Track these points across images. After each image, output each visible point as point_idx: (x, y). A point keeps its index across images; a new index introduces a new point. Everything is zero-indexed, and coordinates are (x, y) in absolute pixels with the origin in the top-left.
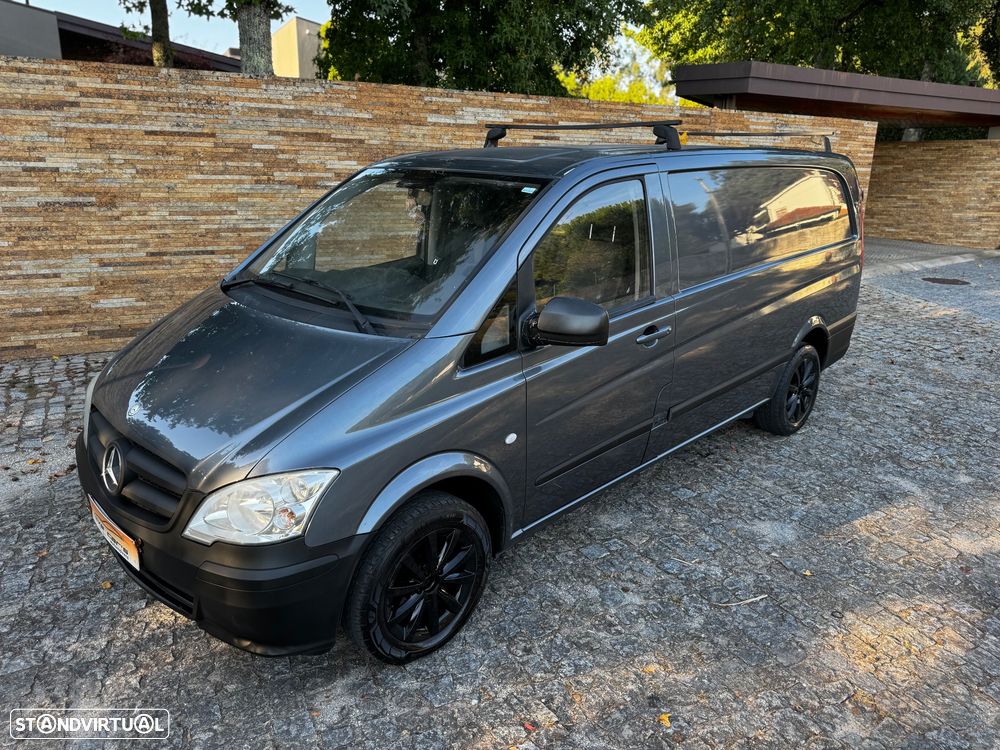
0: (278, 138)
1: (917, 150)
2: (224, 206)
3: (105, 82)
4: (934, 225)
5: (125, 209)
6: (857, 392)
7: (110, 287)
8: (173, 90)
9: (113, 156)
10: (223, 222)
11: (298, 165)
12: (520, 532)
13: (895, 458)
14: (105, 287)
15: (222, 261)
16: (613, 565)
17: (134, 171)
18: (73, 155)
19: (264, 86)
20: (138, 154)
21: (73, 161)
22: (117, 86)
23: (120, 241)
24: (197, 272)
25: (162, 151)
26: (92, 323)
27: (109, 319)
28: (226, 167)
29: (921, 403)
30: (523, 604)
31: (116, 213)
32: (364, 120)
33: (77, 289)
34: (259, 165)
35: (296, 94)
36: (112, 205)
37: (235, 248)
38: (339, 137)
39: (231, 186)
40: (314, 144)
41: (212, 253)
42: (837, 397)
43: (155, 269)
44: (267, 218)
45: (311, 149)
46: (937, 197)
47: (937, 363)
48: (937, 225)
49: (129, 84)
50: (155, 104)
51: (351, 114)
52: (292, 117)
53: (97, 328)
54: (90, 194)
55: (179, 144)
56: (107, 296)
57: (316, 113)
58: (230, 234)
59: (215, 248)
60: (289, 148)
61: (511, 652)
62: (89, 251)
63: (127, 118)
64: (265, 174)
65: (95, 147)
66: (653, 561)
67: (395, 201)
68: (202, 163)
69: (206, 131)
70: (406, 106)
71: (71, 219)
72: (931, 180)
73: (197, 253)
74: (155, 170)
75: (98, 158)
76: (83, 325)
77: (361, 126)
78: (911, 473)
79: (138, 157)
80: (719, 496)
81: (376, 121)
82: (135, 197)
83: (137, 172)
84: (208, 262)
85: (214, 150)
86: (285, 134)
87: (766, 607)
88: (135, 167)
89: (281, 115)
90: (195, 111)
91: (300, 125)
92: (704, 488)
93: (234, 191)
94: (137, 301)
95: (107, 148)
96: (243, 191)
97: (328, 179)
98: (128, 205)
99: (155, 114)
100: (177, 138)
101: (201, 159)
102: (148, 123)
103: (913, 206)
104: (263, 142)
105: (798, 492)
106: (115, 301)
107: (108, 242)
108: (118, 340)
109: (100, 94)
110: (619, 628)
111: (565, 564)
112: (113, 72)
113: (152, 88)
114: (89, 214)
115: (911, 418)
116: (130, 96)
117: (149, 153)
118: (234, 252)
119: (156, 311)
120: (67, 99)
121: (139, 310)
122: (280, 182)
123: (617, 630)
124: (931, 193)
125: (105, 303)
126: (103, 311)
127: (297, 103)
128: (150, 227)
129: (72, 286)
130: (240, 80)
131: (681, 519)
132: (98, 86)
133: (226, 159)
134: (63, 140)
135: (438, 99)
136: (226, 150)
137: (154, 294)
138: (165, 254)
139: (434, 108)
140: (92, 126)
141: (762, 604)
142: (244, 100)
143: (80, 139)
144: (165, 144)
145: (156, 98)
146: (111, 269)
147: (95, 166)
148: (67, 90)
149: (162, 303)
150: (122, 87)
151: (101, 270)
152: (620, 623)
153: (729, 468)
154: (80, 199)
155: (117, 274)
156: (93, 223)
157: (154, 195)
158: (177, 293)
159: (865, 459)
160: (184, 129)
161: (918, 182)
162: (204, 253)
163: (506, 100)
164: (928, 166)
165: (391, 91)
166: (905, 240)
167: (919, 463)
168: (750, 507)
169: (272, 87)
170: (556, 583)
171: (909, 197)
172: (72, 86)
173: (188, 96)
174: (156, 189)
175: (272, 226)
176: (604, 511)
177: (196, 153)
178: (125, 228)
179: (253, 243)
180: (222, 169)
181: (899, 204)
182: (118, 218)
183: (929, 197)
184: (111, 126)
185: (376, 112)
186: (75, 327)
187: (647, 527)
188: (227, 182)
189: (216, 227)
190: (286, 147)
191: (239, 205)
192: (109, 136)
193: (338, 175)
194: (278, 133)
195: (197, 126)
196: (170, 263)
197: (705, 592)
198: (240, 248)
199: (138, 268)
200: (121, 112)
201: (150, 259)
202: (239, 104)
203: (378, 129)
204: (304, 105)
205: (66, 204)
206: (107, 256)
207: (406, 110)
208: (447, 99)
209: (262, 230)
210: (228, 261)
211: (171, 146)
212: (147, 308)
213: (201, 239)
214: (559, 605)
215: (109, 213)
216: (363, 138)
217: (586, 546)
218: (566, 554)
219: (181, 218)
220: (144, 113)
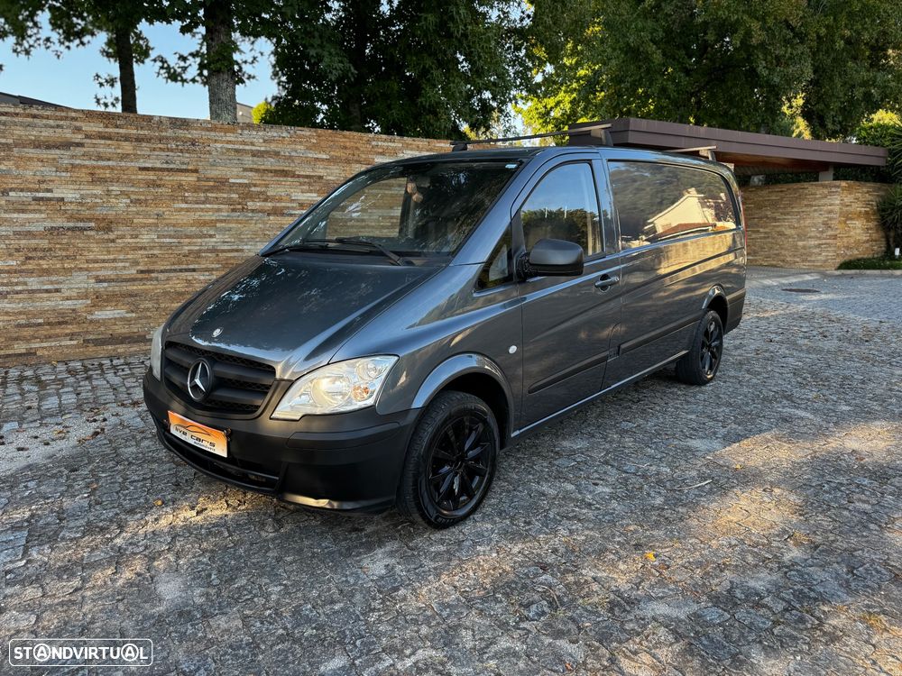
0: (250, 174)
1: (765, 192)
2: (205, 230)
3: (107, 127)
4: (783, 252)
5: (119, 233)
6: (748, 359)
7: (104, 301)
8: (164, 134)
9: (111, 188)
10: (204, 244)
11: (267, 196)
12: (517, 432)
13: (789, 398)
14: (100, 300)
15: (202, 278)
16: (580, 470)
17: (128, 201)
18: (77, 187)
19: (240, 131)
20: (132, 186)
21: (77, 192)
22: (117, 130)
23: (114, 260)
24: (180, 287)
25: (154, 184)
26: (87, 332)
27: (102, 329)
28: (207, 198)
29: (800, 364)
30: (516, 496)
31: (112, 236)
32: (323, 160)
33: (75, 302)
34: (235, 196)
35: (266, 138)
36: (108, 229)
37: (213, 266)
38: (302, 173)
39: (211, 213)
40: (281, 179)
41: (194, 270)
42: (733, 363)
43: (144, 284)
44: (241, 240)
45: (279, 183)
46: (783, 229)
47: (806, 340)
48: (786, 253)
49: (127, 128)
50: (148, 145)
51: (311, 155)
52: (263, 156)
53: (91, 337)
54: (90, 220)
55: (167, 178)
56: (101, 308)
57: (282, 153)
58: (210, 255)
59: (196, 266)
60: (260, 182)
61: (513, 524)
62: (87, 270)
63: (124, 157)
64: (239, 204)
65: (95, 180)
66: (612, 466)
67: (348, 227)
68: (186, 194)
69: (190, 168)
70: (357, 148)
71: (73, 241)
72: (777, 216)
73: (181, 271)
74: (146, 200)
75: (98, 190)
76: (79, 334)
77: (319, 165)
78: (803, 406)
79: (132, 189)
80: (655, 426)
81: (332, 160)
82: (129, 222)
83: (131, 202)
84: (190, 278)
85: (197, 183)
86: (257, 171)
87: (711, 489)
88: (129, 198)
89: (254, 155)
90: (181, 151)
91: (269, 163)
92: (641, 422)
93: (214, 218)
94: (127, 313)
95: (106, 181)
96: (221, 218)
97: (293, 208)
98: (122, 230)
99: (148, 153)
100: (166, 173)
101: (186, 191)
102: (142, 160)
103: (765, 238)
104: (238, 177)
105: (717, 420)
106: (108, 313)
107: (104, 261)
108: (110, 347)
109: (102, 136)
110: (598, 506)
111: (542, 471)
112: (113, 119)
113: (146, 132)
114: (89, 237)
115: (794, 374)
116: (127, 138)
117: (142, 185)
118: (213, 269)
119: (144, 321)
120: (73, 140)
121: (128, 321)
122: (253, 211)
123: (596, 508)
124: (778, 226)
125: (100, 315)
126: (98, 321)
127: (268, 145)
128: (141, 248)
129: (71, 299)
130: (219, 126)
131: (628, 441)
132: (100, 130)
133: (207, 191)
134: (69, 174)
135: (383, 144)
136: (206, 184)
137: (142, 306)
138: (153, 271)
139: (381, 150)
140: (94, 163)
141: (708, 487)
142: (222, 142)
143: (83, 174)
144: (155, 178)
145: (149, 140)
146: (105, 285)
147: (96, 196)
148: (74, 133)
149: (149, 314)
150: (121, 131)
151: (97, 286)
152: (597, 503)
153: (658, 408)
154: (81, 224)
155: (111, 289)
156: (91, 245)
157: (145, 221)
158: (162, 306)
159: (765, 399)
160: (171, 166)
161: (768, 218)
162: (186, 270)
163: (438, 145)
164: (774, 205)
165: (345, 137)
166: (761, 265)
167: (808, 400)
168: (682, 431)
169: (246, 132)
170: (538, 483)
171: (761, 230)
172: (79, 129)
173: (176, 139)
174: (147, 216)
175: (245, 247)
176: (564, 439)
177: (182, 185)
178: (119, 249)
179: (229, 262)
180: (203, 199)
181: (754, 236)
182: (113, 241)
183: (778, 229)
184: (110, 163)
185: (332, 153)
186: (72, 336)
187: (602, 447)
188: (207, 210)
189: (198, 248)
190: (258, 182)
191: (217, 229)
192: (107, 172)
193: (302, 205)
194: (251, 170)
195: (183, 163)
196: (157, 279)
197: (660, 482)
198: (217, 266)
199: (129, 283)
200: (119, 151)
201: (140, 276)
202: (219, 145)
203: (335, 167)
204: (273, 147)
205: (69, 229)
206: (102, 273)
207: (357, 152)
208: (390, 144)
209: (237, 251)
210: (207, 277)
211: (161, 180)
212: (136, 319)
213: (184, 259)
214: (544, 495)
215: (106, 237)
216: (322, 174)
217: (556, 459)
218: (541, 465)
219: (168, 240)
220: (139, 152)
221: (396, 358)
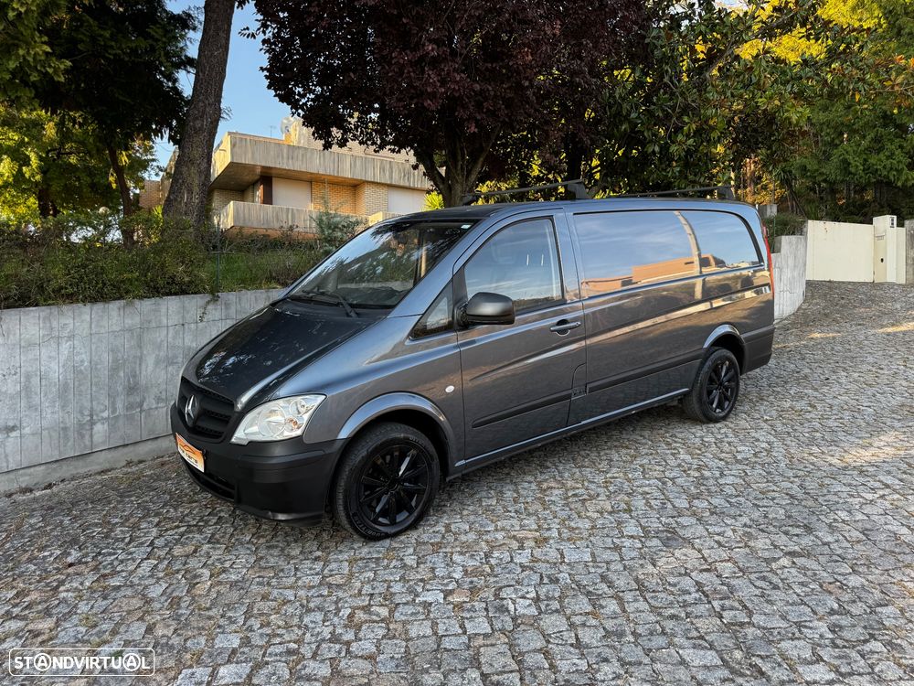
12: (463, 462)
221: (324, 397)
